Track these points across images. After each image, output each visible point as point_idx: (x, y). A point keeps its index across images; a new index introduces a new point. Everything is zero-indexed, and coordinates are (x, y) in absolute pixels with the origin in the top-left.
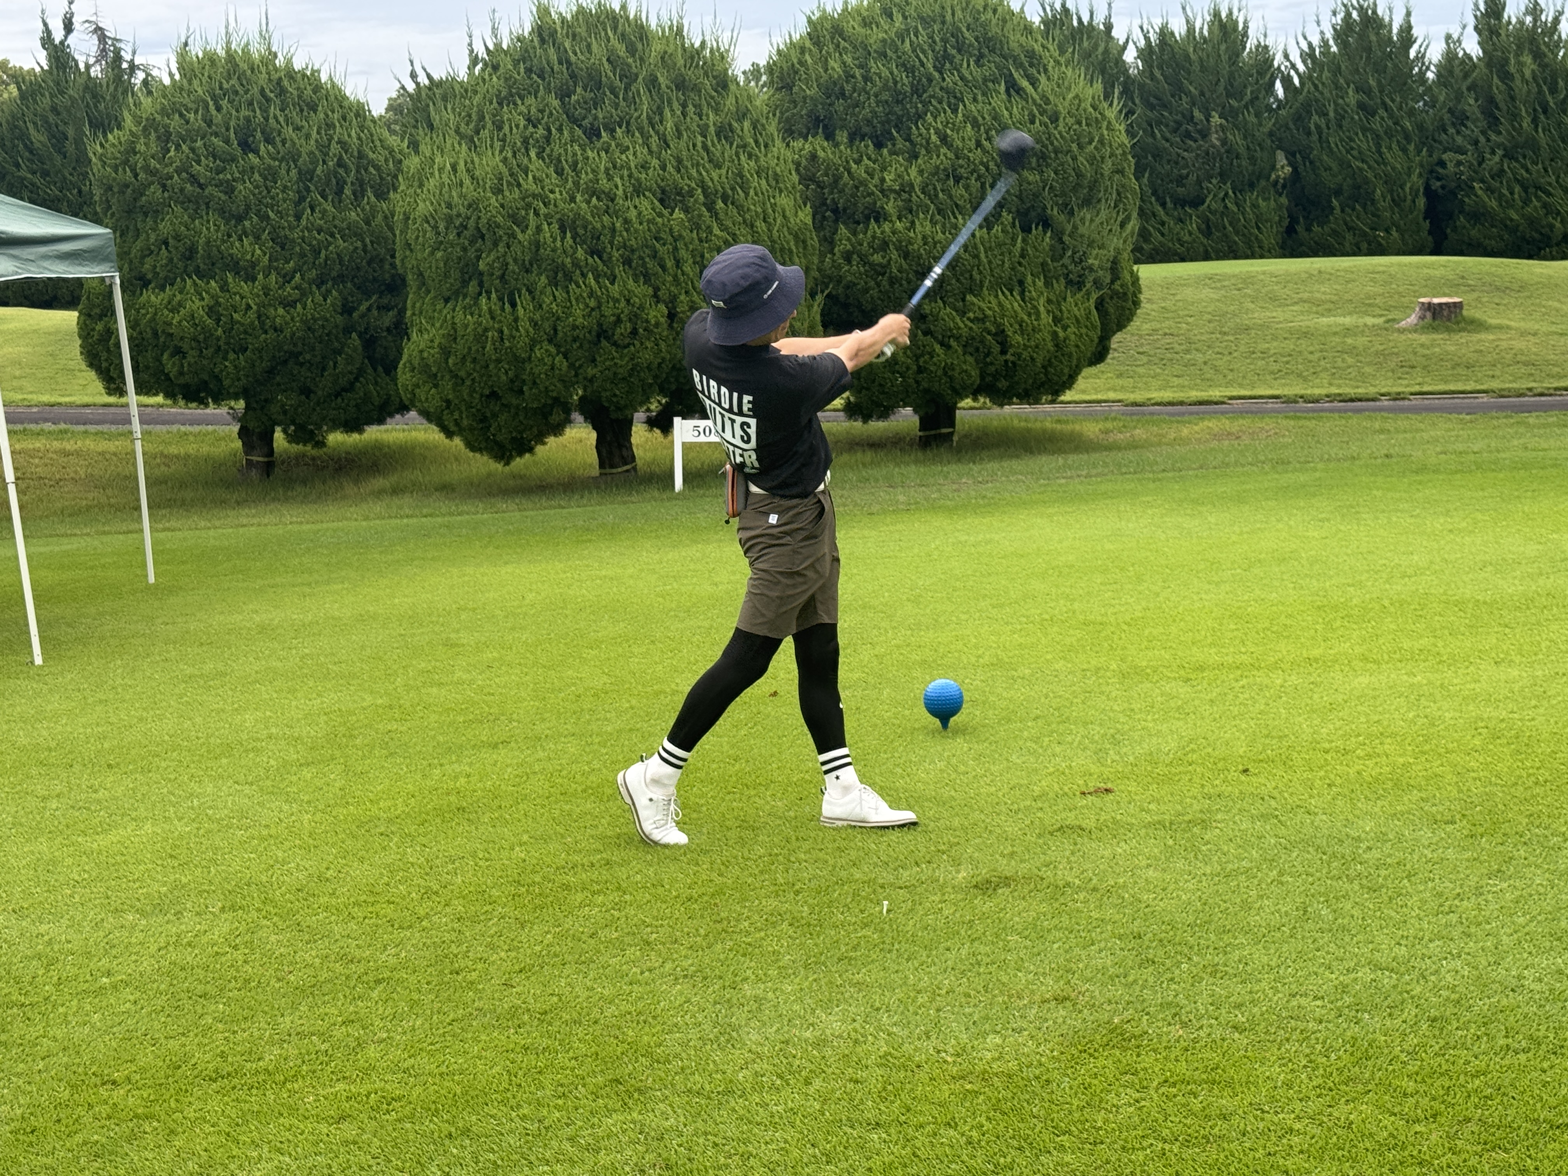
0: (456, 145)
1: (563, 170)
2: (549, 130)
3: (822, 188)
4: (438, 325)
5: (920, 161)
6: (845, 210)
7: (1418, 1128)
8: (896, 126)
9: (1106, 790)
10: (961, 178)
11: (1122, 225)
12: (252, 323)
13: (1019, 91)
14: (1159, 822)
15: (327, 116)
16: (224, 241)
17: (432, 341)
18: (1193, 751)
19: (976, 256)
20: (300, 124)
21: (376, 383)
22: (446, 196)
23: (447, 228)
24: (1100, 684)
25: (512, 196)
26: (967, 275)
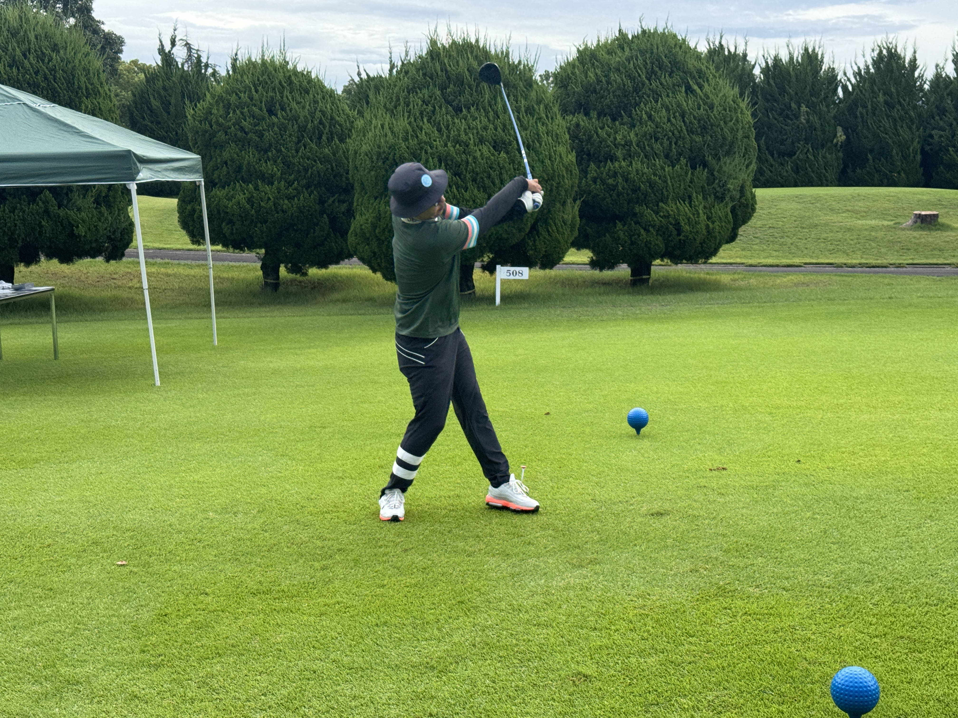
0: (384, 114)
1: (441, 129)
2: (434, 107)
3: (582, 142)
4: (371, 211)
5: (636, 129)
6: (594, 154)
7: (875, 640)
8: (624, 110)
9: (723, 469)
10: (659, 138)
11: (747, 166)
12: (271, 208)
13: (693, 91)
14: (750, 486)
15: (314, 97)
16: (257, 163)
17: (367, 220)
18: (771, 450)
19: (666, 182)
20: (299, 100)
21: (336, 242)
22: (378, 141)
23: (377, 159)
24: (723, 414)
25: (413, 142)
26: (660, 192)
